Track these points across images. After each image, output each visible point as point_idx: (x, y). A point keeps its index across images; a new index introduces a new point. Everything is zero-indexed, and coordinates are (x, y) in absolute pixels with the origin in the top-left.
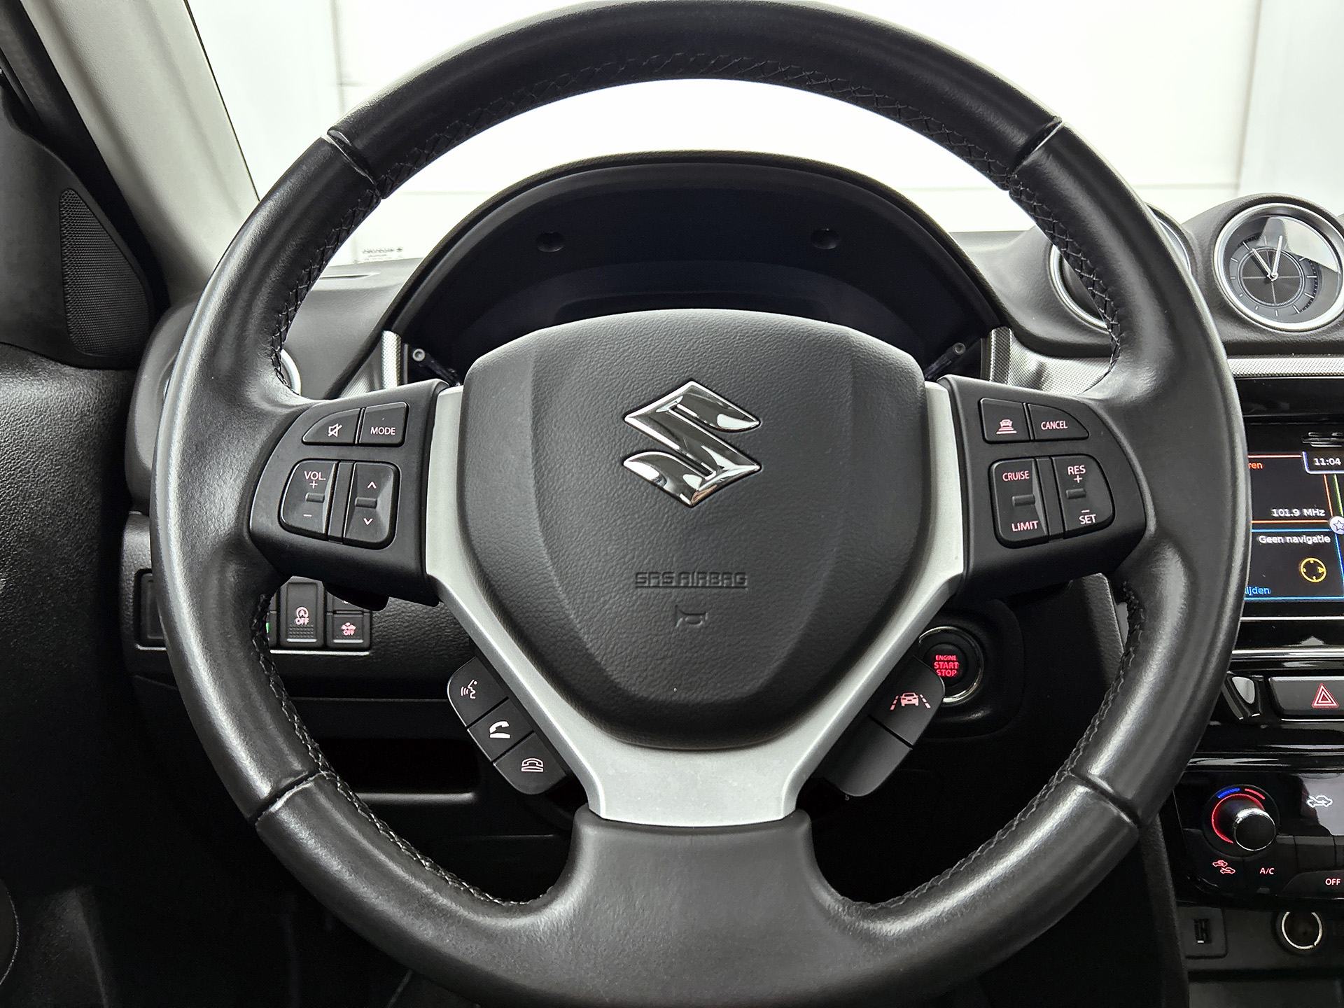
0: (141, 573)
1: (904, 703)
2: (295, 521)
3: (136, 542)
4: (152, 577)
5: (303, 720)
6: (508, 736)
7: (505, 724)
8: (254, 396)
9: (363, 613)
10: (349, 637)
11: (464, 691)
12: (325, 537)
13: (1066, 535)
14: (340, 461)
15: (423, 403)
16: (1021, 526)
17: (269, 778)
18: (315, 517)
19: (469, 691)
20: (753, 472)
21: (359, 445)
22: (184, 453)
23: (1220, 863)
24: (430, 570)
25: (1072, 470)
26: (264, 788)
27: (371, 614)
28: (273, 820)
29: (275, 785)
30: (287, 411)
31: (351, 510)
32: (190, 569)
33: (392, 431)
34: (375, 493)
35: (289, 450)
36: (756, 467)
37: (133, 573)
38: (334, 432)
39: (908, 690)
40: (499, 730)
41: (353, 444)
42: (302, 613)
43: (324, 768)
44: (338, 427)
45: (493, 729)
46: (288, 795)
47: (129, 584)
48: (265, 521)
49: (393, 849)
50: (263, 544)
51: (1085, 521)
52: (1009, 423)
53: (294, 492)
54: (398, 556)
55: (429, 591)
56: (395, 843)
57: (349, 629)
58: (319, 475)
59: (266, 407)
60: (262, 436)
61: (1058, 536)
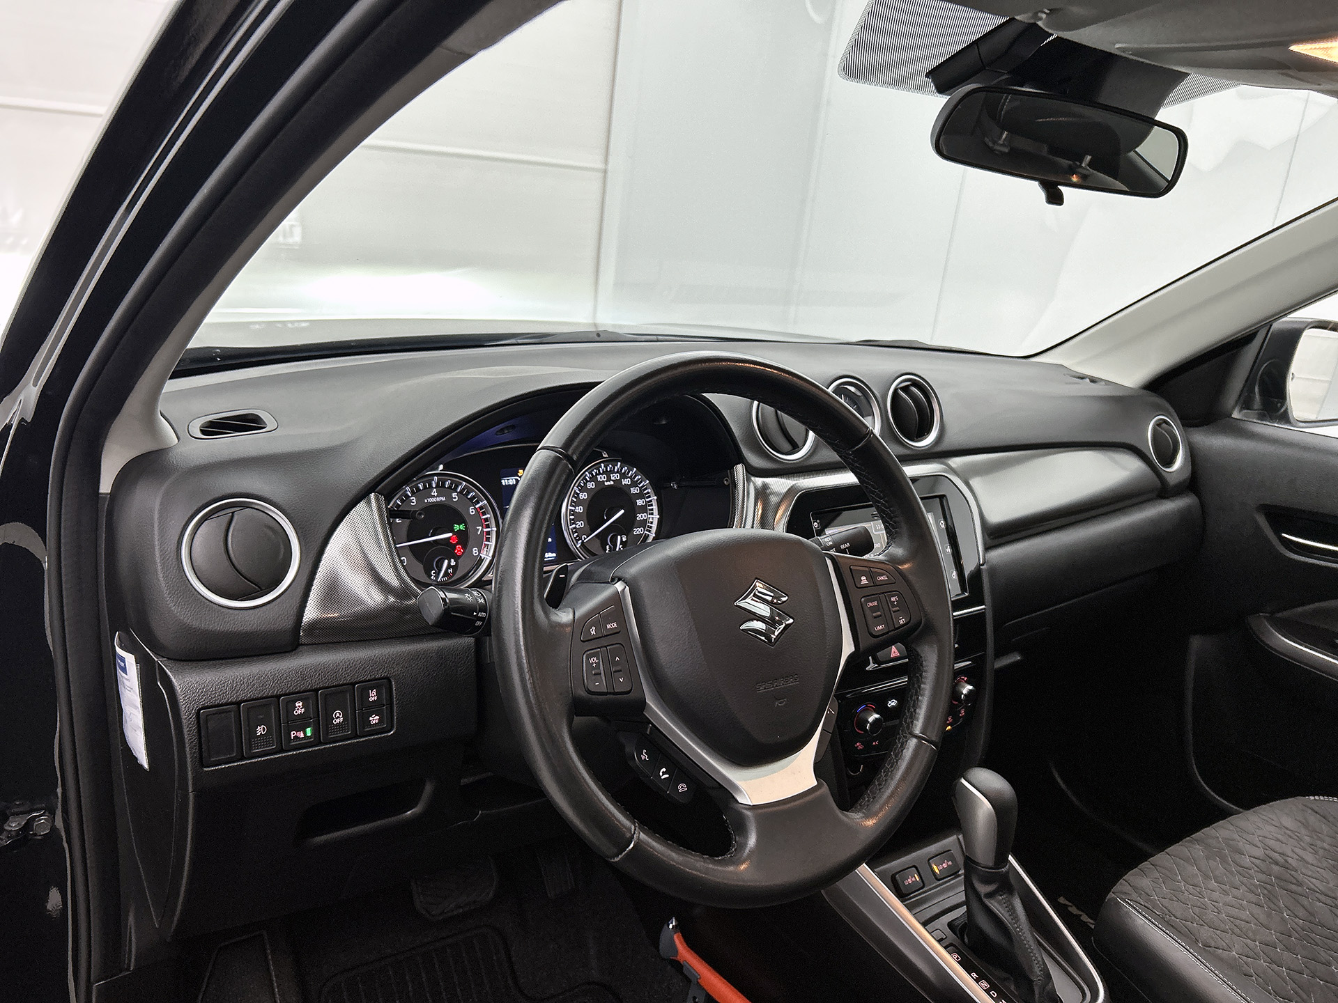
2: (592, 688)
6: (669, 776)
11: (643, 757)
13: (895, 629)
16: (879, 628)
23: (858, 744)
25: (893, 599)
36: (793, 621)
37: (194, 711)
40: (664, 773)
42: (338, 715)
44: (594, 628)
45: (661, 773)
47: (189, 720)
51: (902, 622)
54: (636, 695)
58: (595, 659)
61: (892, 630)
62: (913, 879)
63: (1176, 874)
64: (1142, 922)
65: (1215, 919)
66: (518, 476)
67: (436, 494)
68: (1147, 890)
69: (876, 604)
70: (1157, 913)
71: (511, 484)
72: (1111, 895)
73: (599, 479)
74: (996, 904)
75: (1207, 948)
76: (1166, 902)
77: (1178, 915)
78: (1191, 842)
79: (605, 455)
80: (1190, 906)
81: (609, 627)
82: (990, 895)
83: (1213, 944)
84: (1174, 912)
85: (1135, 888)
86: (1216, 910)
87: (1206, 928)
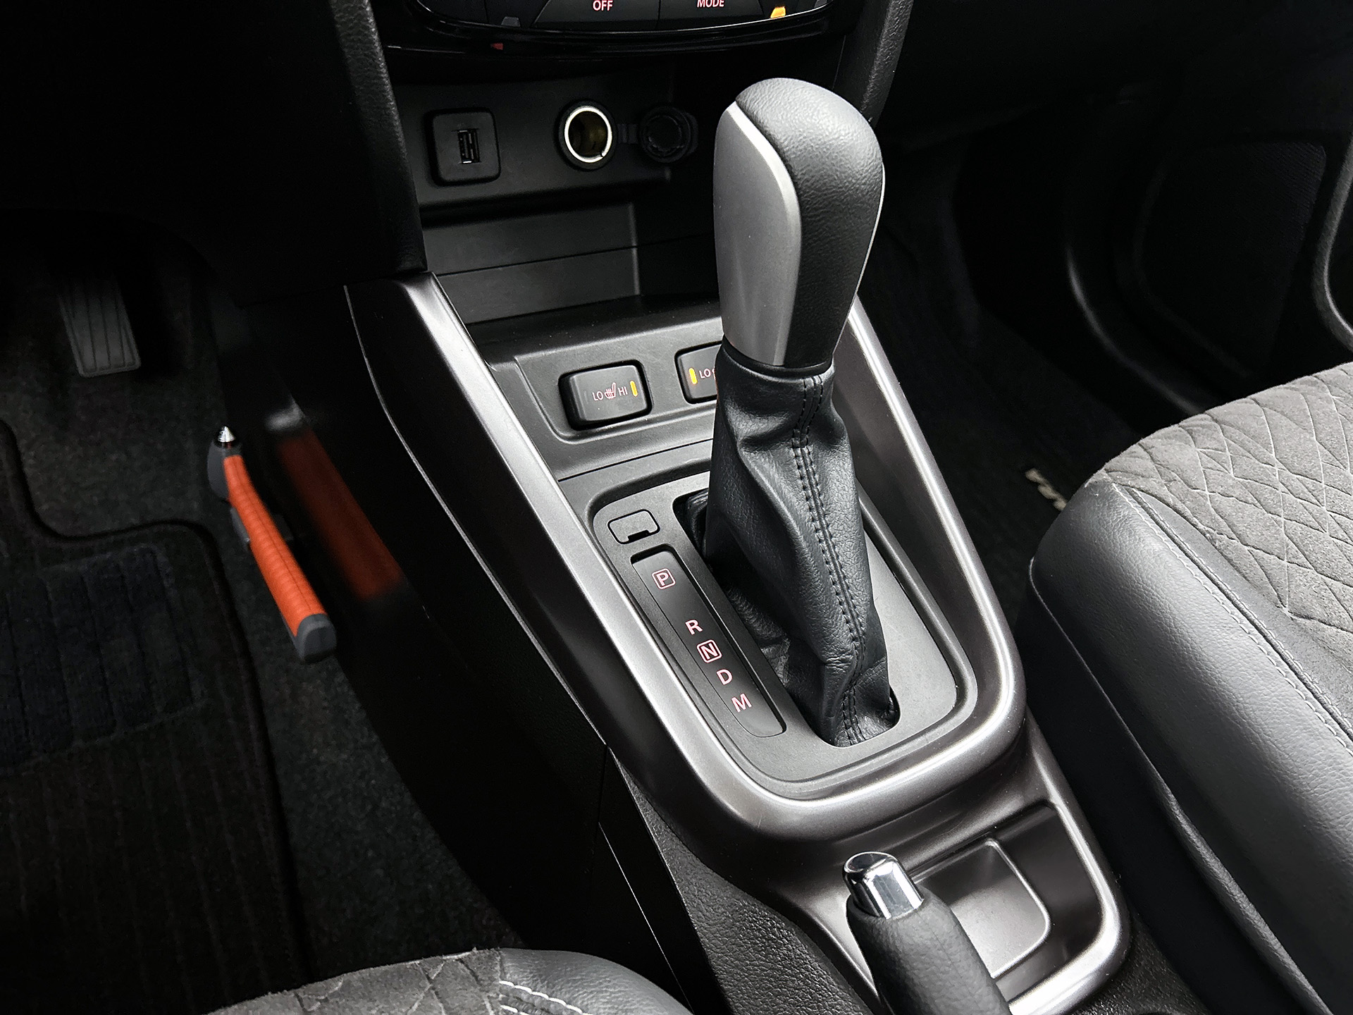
62: (624, 391)
63: (1266, 446)
64: (1157, 546)
65: (1337, 554)
68: (1189, 474)
70: (1201, 526)
72: (1101, 475)
74: (773, 471)
75: (1300, 620)
76: (1226, 504)
77: (1252, 540)
78: (1314, 384)
80: (1282, 519)
82: (759, 443)
83: (1318, 611)
84: (1241, 528)
85: (1162, 467)
86: (1341, 534)
87: (1312, 573)
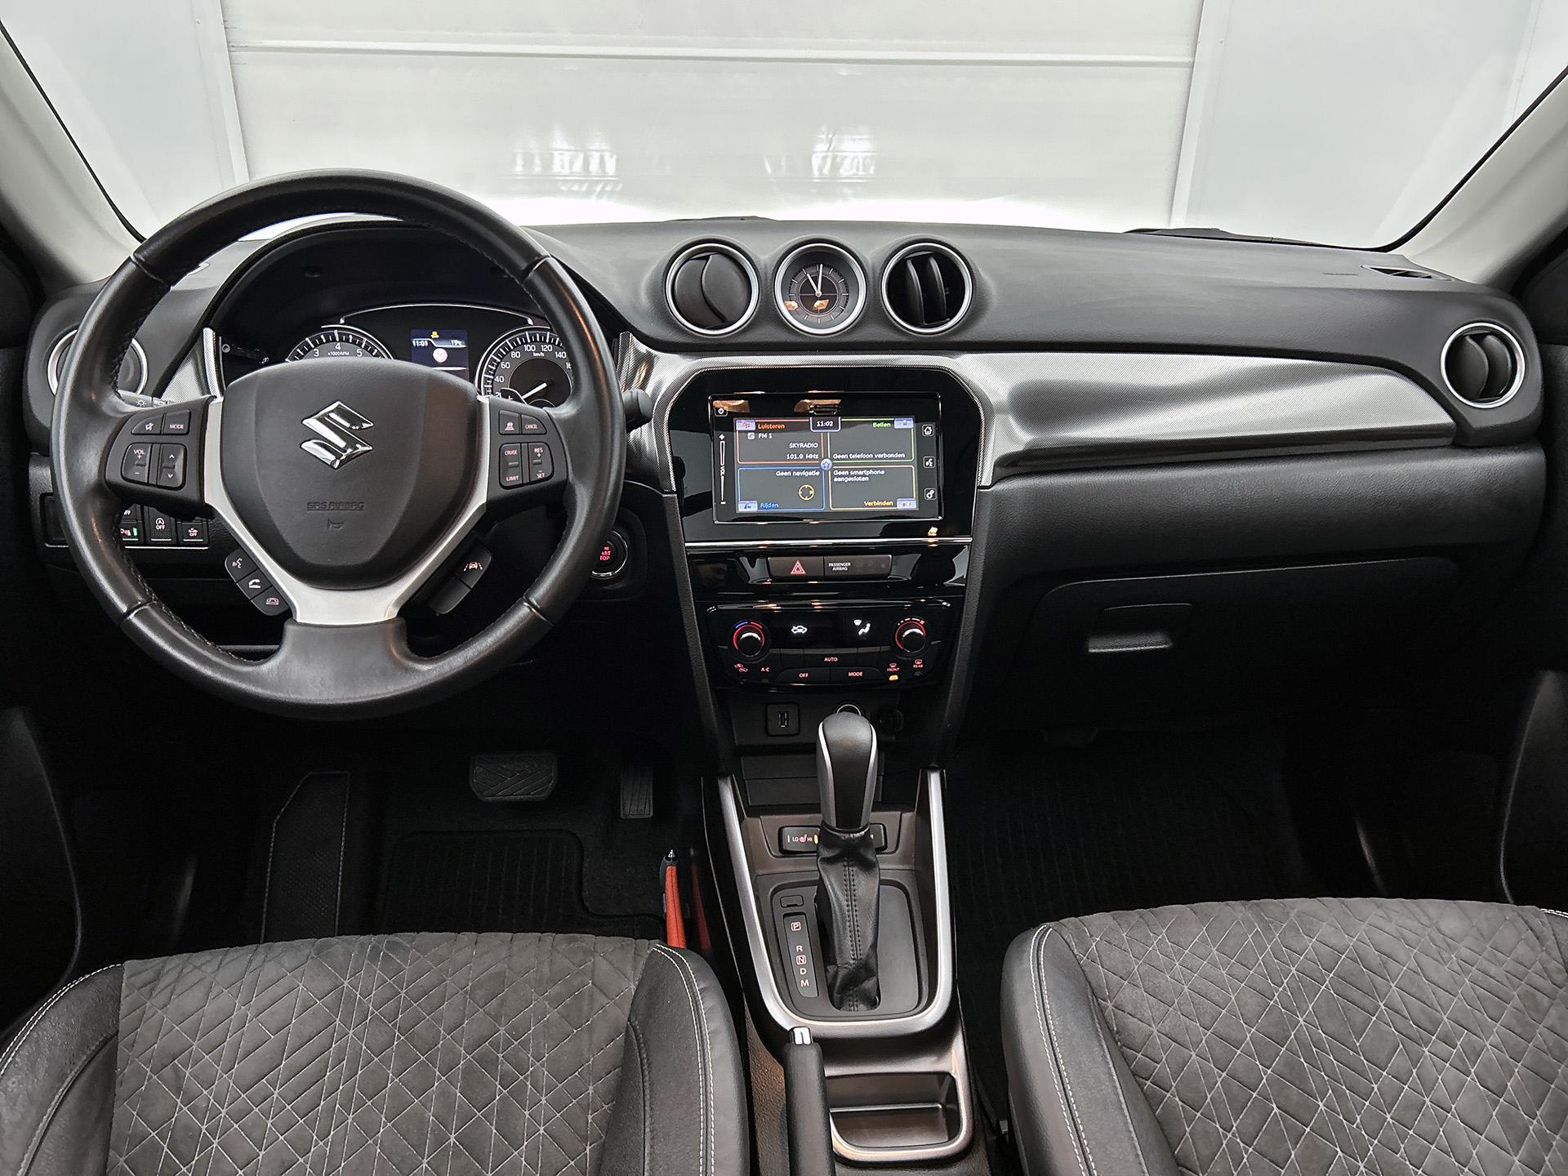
0: (44, 496)
1: (470, 567)
2: (130, 476)
3: (39, 474)
4: (51, 499)
5: (144, 577)
6: (259, 587)
7: (258, 581)
8: (105, 408)
9: (202, 521)
10: (194, 537)
11: (234, 564)
12: (147, 484)
13: (531, 483)
14: (153, 443)
15: (199, 409)
16: (511, 478)
17: (126, 603)
18: (140, 474)
19: (237, 564)
20: (370, 450)
21: (164, 434)
22: (67, 441)
23: (739, 665)
24: (208, 500)
25: (536, 450)
26: (124, 609)
27: (207, 522)
28: (130, 622)
29: (129, 608)
30: (123, 416)
31: (160, 470)
32: (75, 502)
33: (182, 427)
34: (174, 460)
35: (124, 438)
36: (371, 448)
37: (38, 496)
38: (149, 427)
39: (473, 561)
40: (254, 583)
41: (160, 434)
42: (160, 522)
43: (155, 599)
44: (151, 425)
45: (251, 583)
46: (135, 612)
47: (36, 504)
48: (114, 475)
49: (192, 638)
50: (114, 488)
51: (540, 476)
52: (512, 424)
53: (129, 460)
54: (189, 493)
55: (209, 512)
56: (193, 634)
57: (193, 532)
58: (142, 452)
59: (111, 414)
60: (109, 431)
61: (527, 484)
62: (810, 839)
66: (431, 338)
67: (339, 348)
69: (516, 453)
71: (423, 345)
73: (526, 349)
79: (530, 321)
81: (171, 427)
